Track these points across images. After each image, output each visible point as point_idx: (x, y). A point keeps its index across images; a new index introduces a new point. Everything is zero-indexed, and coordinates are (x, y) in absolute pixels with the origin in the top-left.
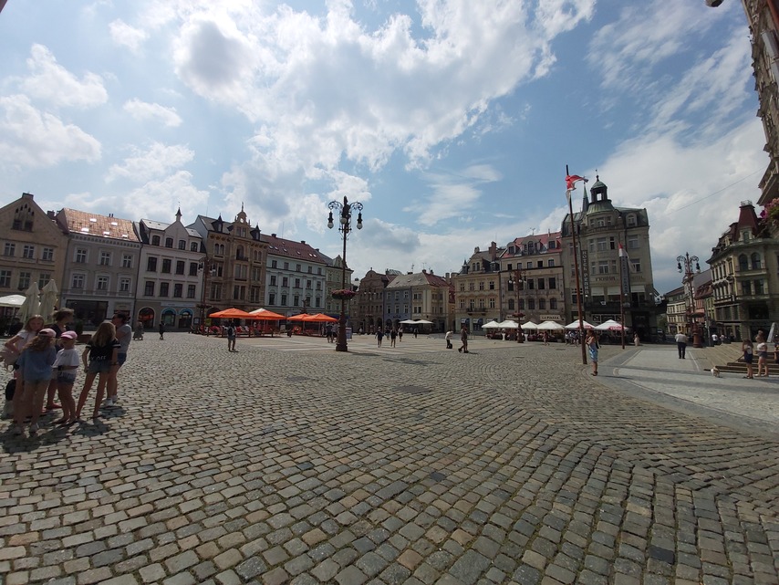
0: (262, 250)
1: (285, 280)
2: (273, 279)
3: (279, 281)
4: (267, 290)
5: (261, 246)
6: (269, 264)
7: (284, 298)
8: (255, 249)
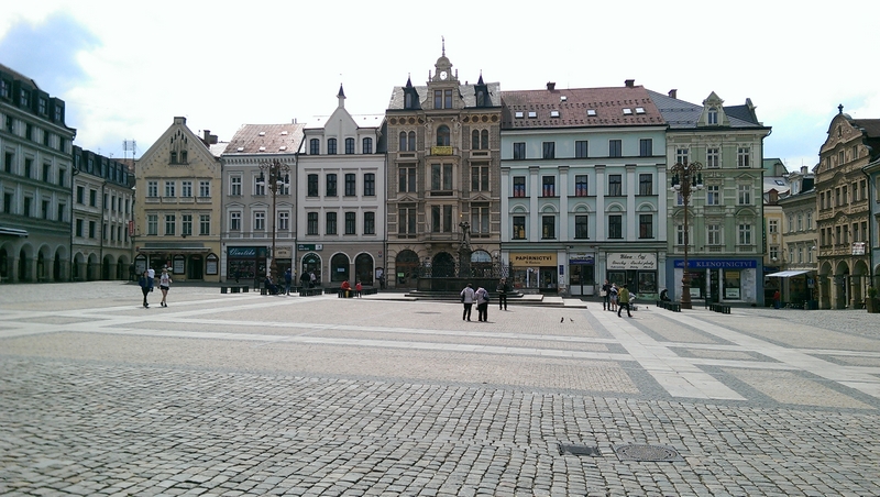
0: (488, 126)
1: (549, 182)
2: (519, 183)
3: (534, 186)
4: (506, 209)
5: (485, 119)
6: (507, 151)
7: (549, 224)
8: (472, 126)
